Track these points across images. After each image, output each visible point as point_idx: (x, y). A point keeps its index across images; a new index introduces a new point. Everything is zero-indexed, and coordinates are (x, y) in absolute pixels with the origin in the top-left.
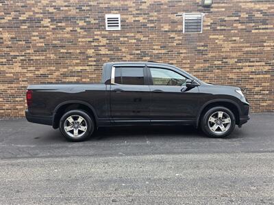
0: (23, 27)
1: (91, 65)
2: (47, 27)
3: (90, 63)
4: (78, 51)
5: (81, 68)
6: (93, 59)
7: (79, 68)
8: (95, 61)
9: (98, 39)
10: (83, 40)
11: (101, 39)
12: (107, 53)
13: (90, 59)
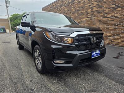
0: (70, 5)
1: (89, 17)
2: (76, 3)
3: (89, 16)
4: (85, 11)
5: (85, 19)
6: (90, 14)
7: (84, 19)
8: (90, 15)
9: (93, 3)
10: (87, 5)
11: (94, 3)
12: (96, 10)
13: (89, 14)
